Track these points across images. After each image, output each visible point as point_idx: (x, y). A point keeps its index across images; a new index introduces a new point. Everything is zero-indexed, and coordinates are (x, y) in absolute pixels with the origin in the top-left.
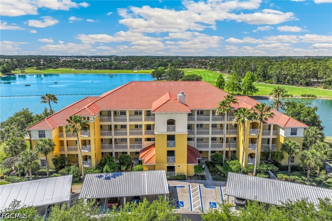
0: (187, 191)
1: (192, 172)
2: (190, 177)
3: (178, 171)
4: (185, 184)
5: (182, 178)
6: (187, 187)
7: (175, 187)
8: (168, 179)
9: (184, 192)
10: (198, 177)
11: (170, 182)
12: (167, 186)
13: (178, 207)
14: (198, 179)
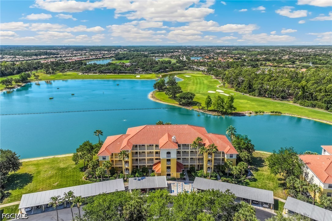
0: (176, 186)
1: (179, 177)
2: (178, 179)
3: (172, 176)
4: (176, 182)
5: (174, 179)
6: (176, 184)
7: (171, 184)
8: (167, 180)
9: (174, 186)
10: (182, 179)
11: (168, 181)
12: (167, 183)
13: (172, 193)
14: (182, 180)
